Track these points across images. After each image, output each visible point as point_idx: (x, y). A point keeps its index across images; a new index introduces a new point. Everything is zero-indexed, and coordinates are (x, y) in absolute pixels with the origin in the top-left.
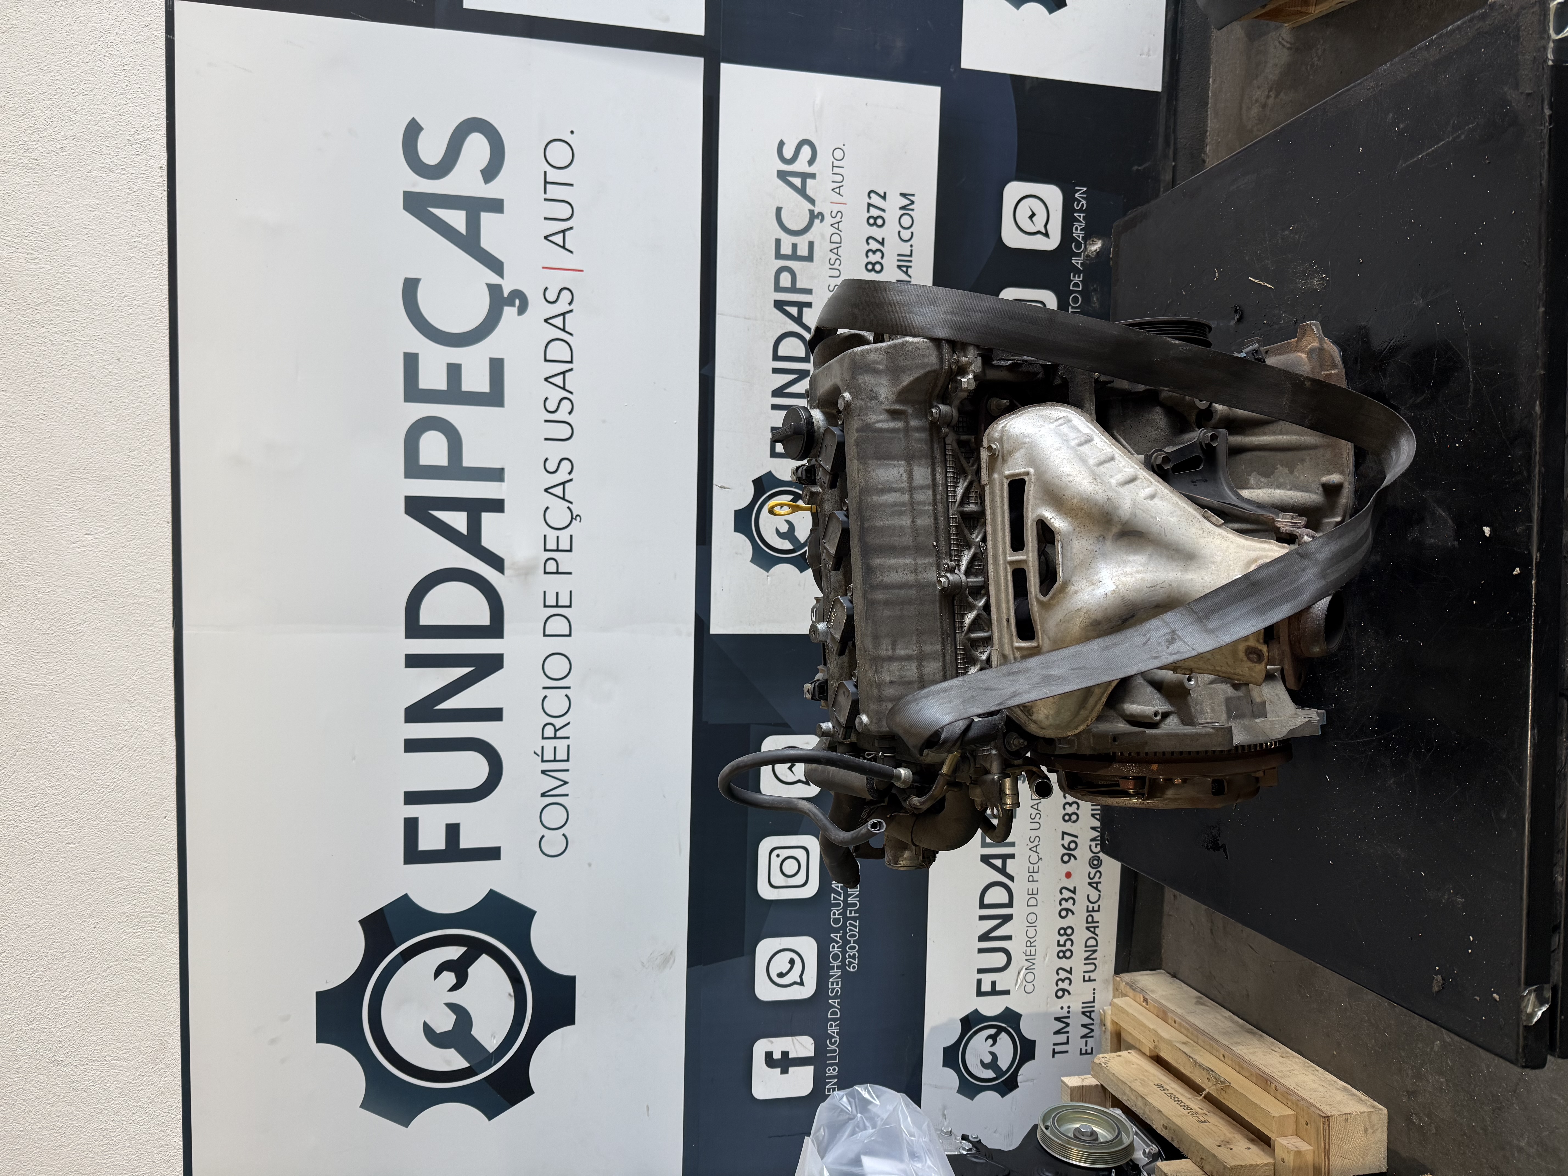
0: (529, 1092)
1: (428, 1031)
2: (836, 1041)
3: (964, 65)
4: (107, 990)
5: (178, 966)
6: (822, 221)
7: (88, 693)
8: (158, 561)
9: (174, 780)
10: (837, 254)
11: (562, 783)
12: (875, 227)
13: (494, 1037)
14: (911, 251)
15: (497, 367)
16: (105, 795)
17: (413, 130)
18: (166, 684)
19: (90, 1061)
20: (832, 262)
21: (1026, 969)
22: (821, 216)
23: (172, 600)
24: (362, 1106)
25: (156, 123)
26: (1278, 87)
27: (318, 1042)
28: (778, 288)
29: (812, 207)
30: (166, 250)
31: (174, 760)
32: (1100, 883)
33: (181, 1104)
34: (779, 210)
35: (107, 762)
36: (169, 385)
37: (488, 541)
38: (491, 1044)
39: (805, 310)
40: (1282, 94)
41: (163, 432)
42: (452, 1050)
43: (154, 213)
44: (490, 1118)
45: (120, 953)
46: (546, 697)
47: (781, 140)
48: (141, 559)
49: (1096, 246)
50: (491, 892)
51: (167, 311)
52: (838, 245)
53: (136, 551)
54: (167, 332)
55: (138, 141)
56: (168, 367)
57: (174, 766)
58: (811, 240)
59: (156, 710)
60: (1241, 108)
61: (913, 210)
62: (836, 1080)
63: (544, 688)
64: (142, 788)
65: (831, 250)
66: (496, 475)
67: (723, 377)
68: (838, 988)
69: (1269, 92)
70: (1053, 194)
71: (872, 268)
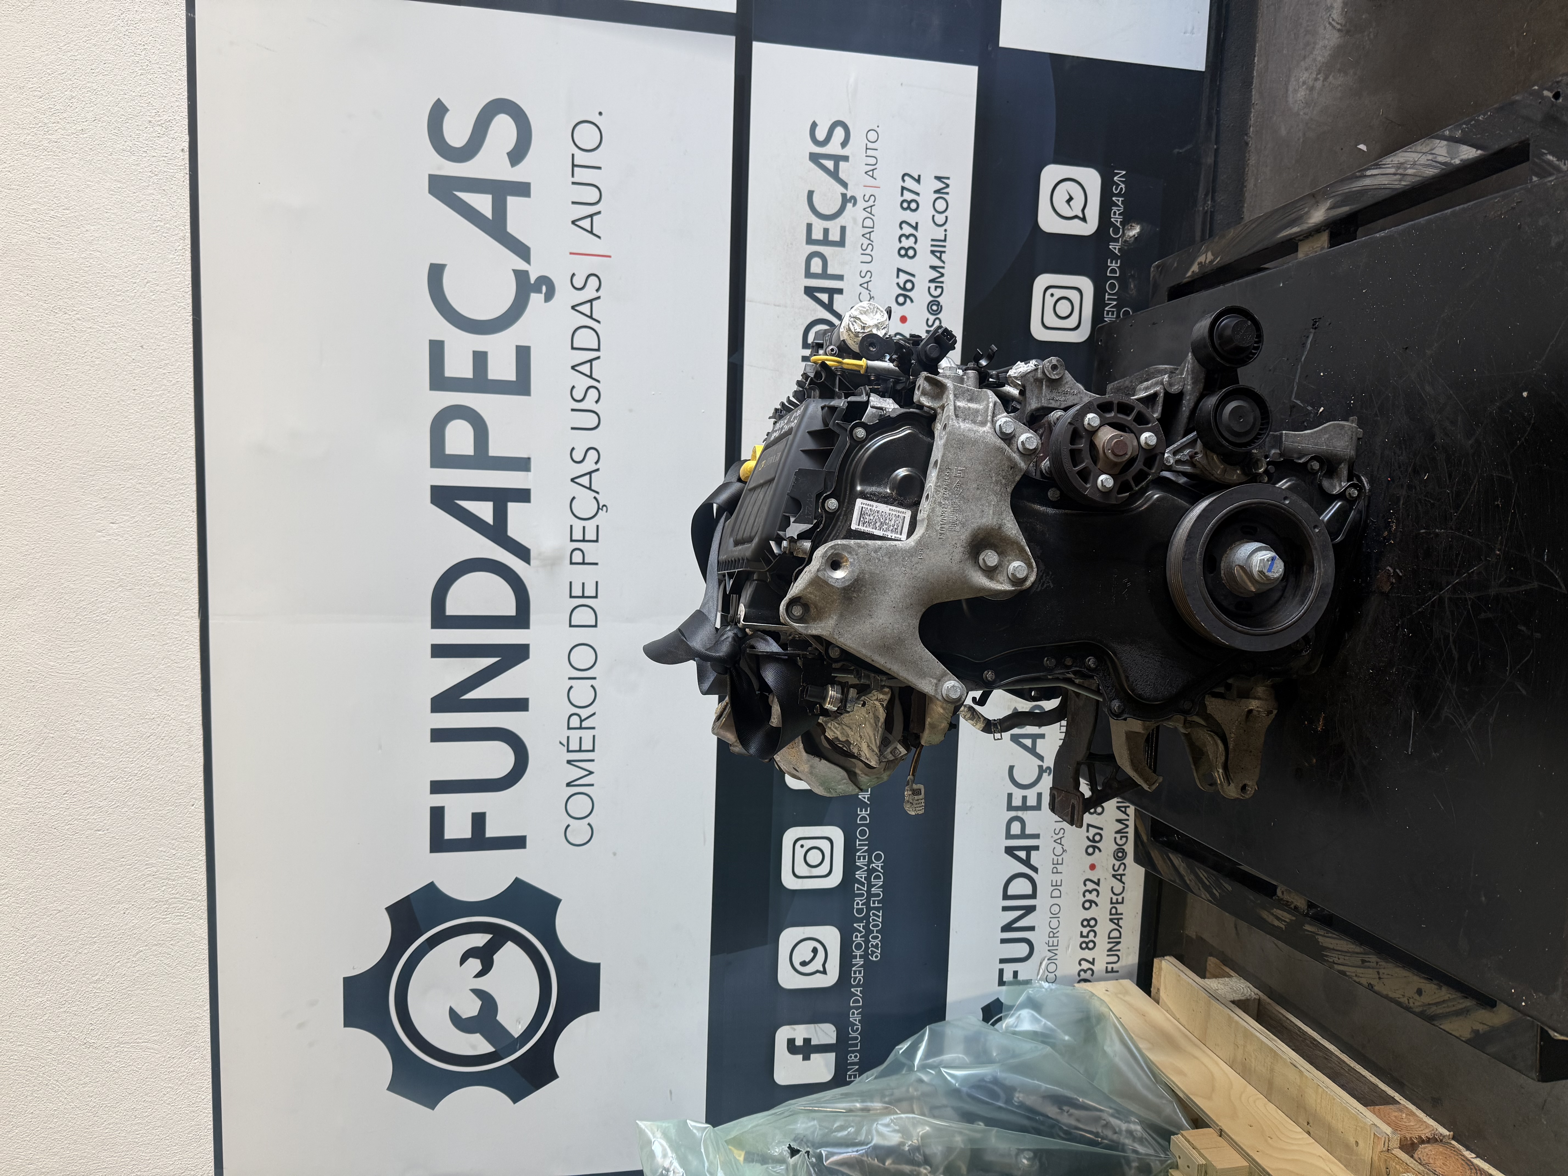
0: (553, 1076)
1: (454, 1015)
2: (857, 1029)
3: (1002, 44)
4: (137, 975)
5: (207, 951)
6: (854, 204)
7: (114, 682)
8: (183, 550)
9: (201, 768)
10: (870, 239)
11: (587, 773)
12: (908, 211)
13: (519, 1023)
14: (946, 235)
15: (523, 355)
16: (133, 783)
17: (438, 112)
18: (192, 673)
19: (121, 1043)
20: (864, 247)
21: (1048, 959)
22: (854, 199)
23: (197, 589)
24: (388, 1089)
25: (177, 104)
26: (1327, 69)
27: (345, 1026)
28: (809, 274)
29: (844, 191)
30: (188, 235)
31: (201, 749)
32: (1124, 875)
33: (211, 1085)
34: (810, 194)
35: (135, 750)
36: (192, 373)
37: (514, 531)
38: (516, 1029)
39: (836, 296)
40: (1331, 77)
41: (187, 420)
42: (478, 1035)
43: (176, 197)
44: (515, 1101)
45: (149, 939)
46: (571, 687)
47: (814, 121)
48: (167, 548)
49: (1135, 231)
50: (517, 880)
51: (190, 297)
52: (871, 230)
53: (161, 540)
54: (191, 319)
55: (159, 123)
56: (192, 354)
57: (201, 755)
58: (843, 225)
59: (183, 699)
60: (1287, 90)
61: (947, 193)
62: (857, 1067)
63: (570, 678)
64: (170, 776)
65: (863, 235)
66: (522, 464)
67: (752, 366)
68: (860, 977)
69: (1317, 75)
70: (1091, 178)
71: (905, 253)
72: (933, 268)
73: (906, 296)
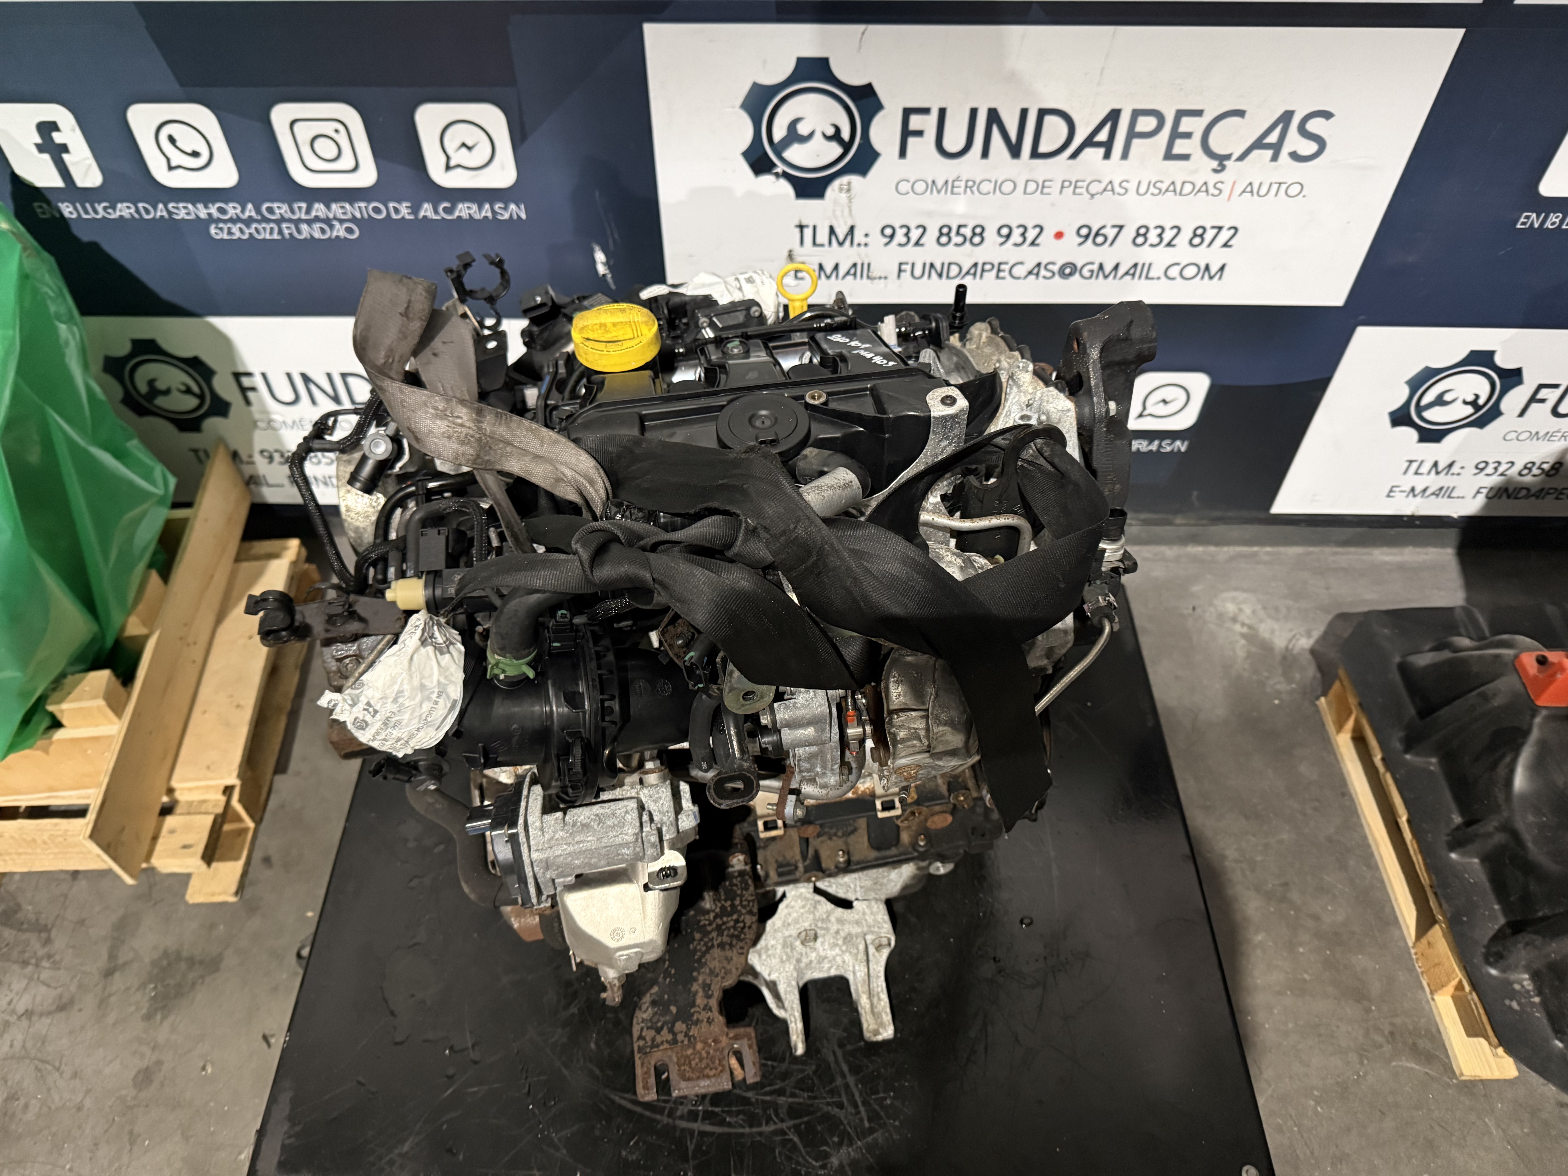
2: (109, 213)
3: (1360, 330)
6: (1215, 171)
10: (1167, 190)
12: (1191, 235)
14: (1152, 279)
20: (1158, 185)
22: (1221, 169)
26: (1252, 637)
28: (1136, 114)
29: (1234, 157)
34: (1240, 113)
39: (1102, 151)
40: (1244, 642)
47: (1333, 116)
52: (1178, 191)
58: (1192, 158)
60: (1235, 590)
61: (1202, 278)
65: (1173, 182)
68: (181, 214)
69: (1248, 625)
70: (1186, 420)
71: (1142, 233)
72: (1116, 267)
73: (1087, 237)
